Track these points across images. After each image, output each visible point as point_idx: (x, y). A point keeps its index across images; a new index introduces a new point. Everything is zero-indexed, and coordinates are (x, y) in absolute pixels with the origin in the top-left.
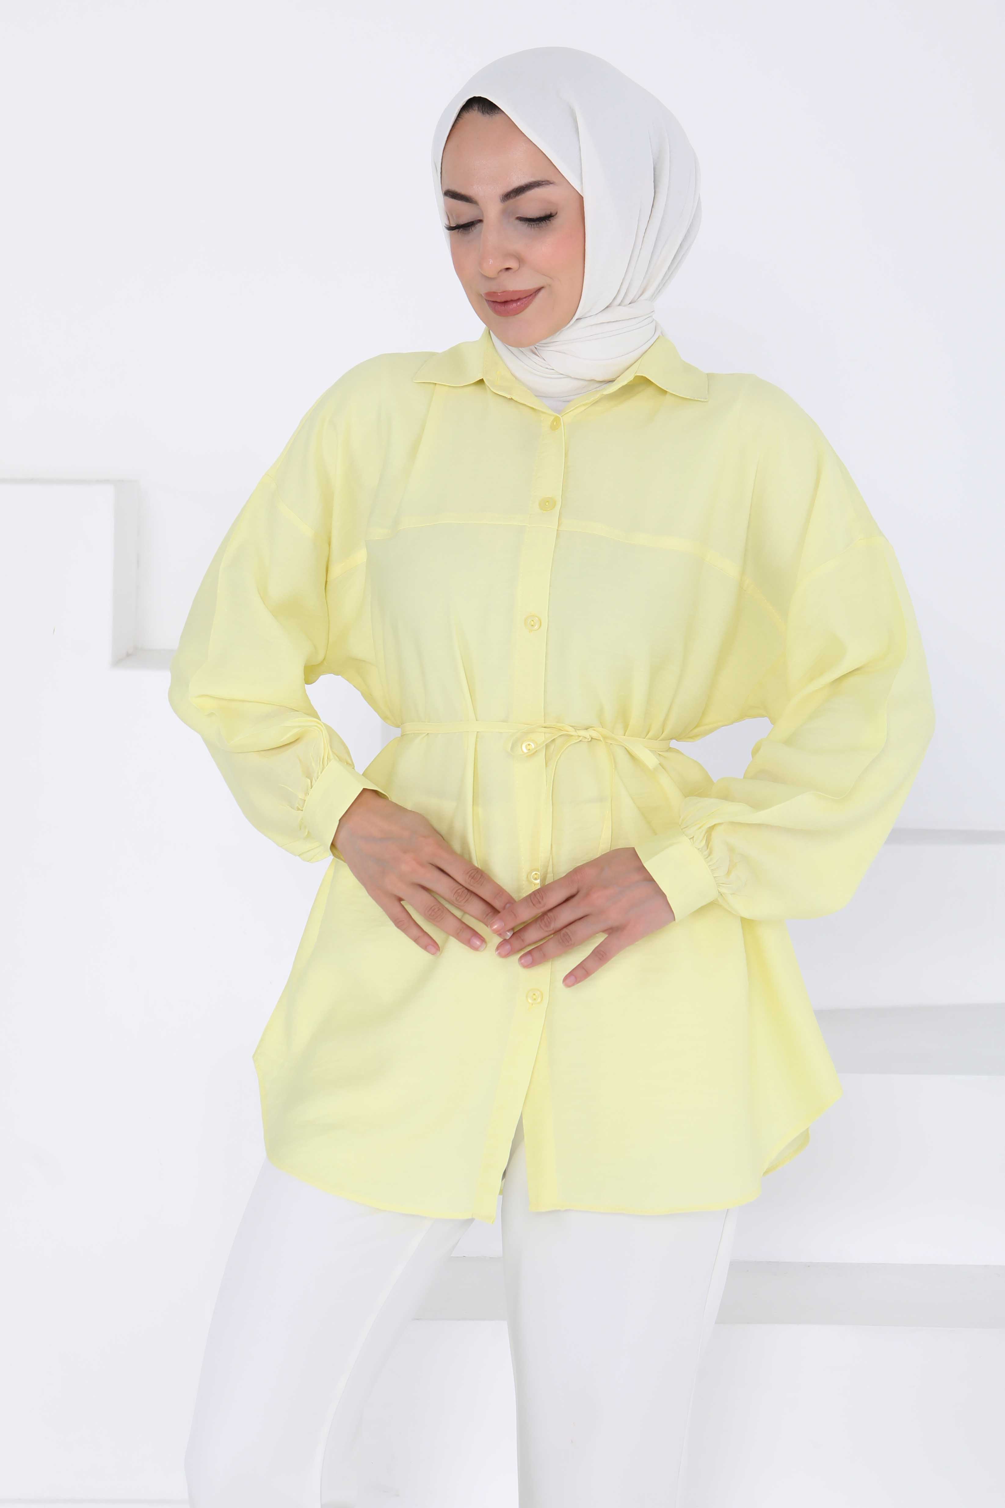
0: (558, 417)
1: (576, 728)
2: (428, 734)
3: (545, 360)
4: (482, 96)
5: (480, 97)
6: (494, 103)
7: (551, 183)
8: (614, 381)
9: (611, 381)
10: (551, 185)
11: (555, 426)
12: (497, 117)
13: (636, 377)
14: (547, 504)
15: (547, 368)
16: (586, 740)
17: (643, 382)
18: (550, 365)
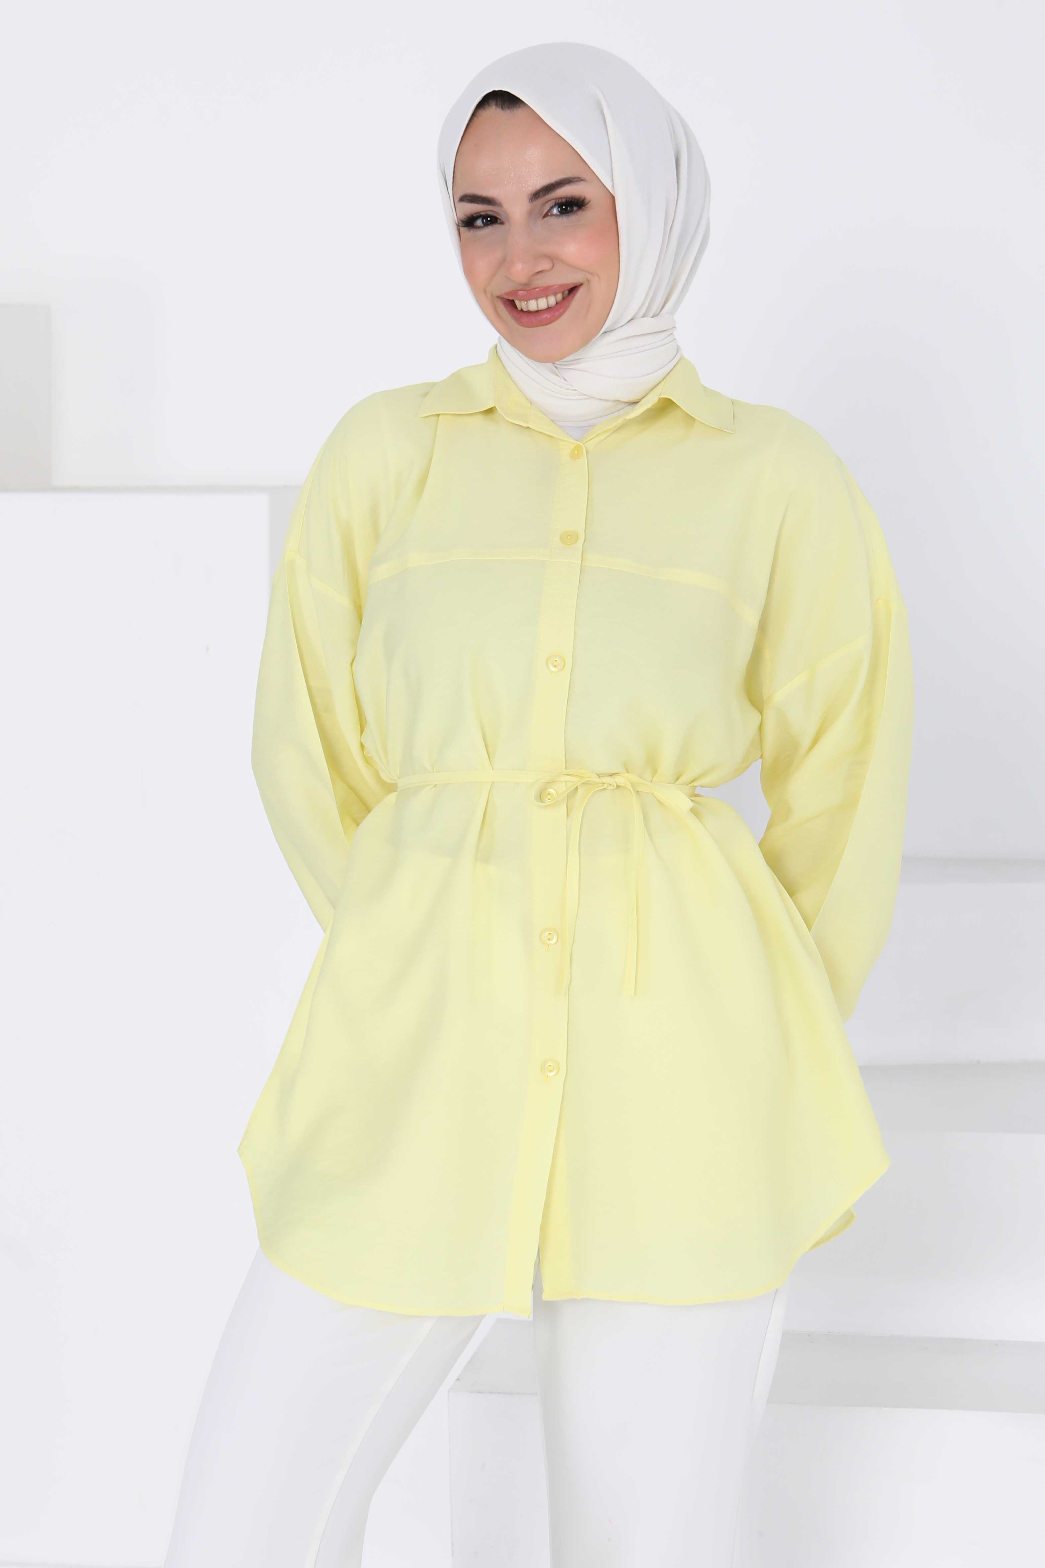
0: (579, 445)
1: (599, 776)
2: (436, 785)
3: (565, 380)
4: (503, 90)
5: (501, 91)
6: (517, 95)
7: (582, 180)
8: (638, 402)
9: (635, 403)
10: (582, 182)
11: (575, 454)
12: (518, 112)
13: (660, 399)
14: (568, 538)
15: (568, 389)
16: (611, 787)
17: (666, 406)
18: (572, 386)
